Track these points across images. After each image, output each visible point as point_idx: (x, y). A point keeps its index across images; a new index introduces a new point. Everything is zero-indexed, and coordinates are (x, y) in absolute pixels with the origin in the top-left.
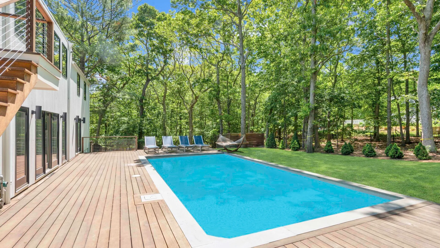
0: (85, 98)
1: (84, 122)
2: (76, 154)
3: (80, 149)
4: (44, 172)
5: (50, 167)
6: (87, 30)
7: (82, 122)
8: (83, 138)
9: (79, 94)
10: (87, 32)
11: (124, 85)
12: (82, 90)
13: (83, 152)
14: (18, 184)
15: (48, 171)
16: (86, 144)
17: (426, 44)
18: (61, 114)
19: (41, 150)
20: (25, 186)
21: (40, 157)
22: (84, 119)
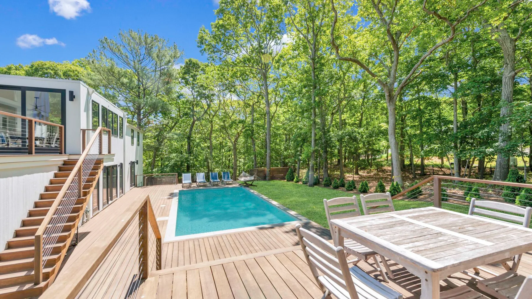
0: (138, 145)
1: (137, 164)
2: (131, 188)
3: (134, 184)
4: (108, 203)
5: (112, 200)
6: (142, 83)
7: (136, 164)
8: (136, 176)
9: (133, 143)
10: (143, 85)
11: (175, 124)
12: (135, 140)
13: (136, 186)
14: (94, 210)
15: (110, 202)
16: (139, 180)
17: (391, 103)
18: (119, 164)
19: (106, 186)
20: (98, 211)
21: (105, 190)
22: (137, 161)
